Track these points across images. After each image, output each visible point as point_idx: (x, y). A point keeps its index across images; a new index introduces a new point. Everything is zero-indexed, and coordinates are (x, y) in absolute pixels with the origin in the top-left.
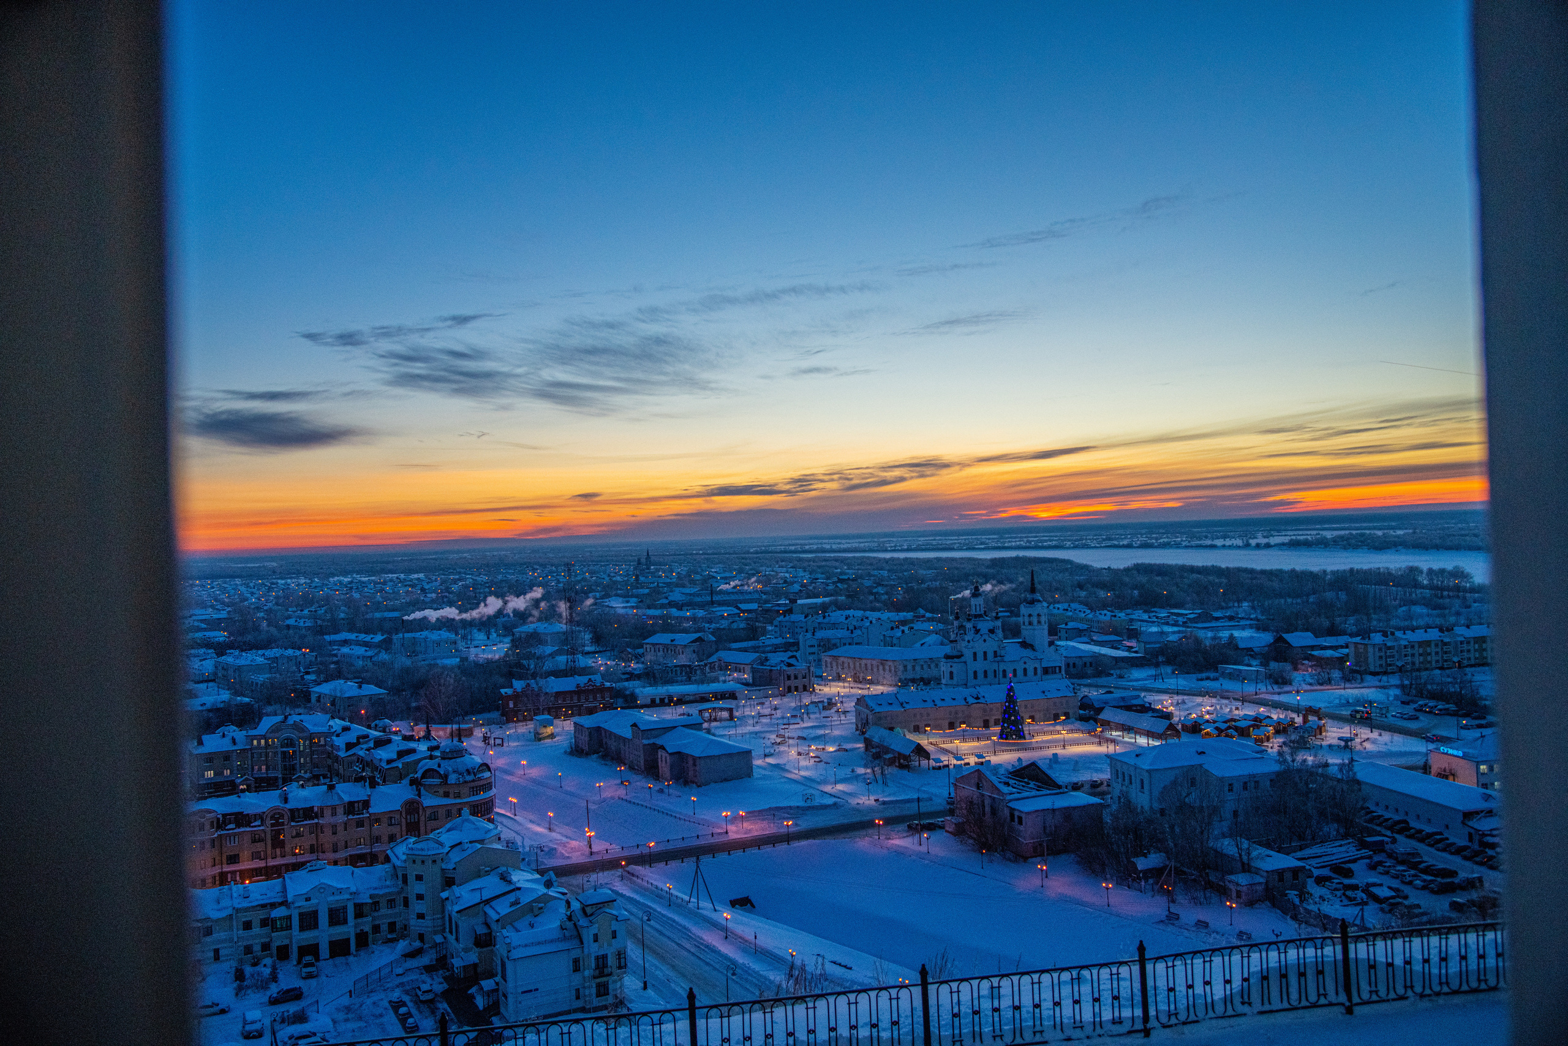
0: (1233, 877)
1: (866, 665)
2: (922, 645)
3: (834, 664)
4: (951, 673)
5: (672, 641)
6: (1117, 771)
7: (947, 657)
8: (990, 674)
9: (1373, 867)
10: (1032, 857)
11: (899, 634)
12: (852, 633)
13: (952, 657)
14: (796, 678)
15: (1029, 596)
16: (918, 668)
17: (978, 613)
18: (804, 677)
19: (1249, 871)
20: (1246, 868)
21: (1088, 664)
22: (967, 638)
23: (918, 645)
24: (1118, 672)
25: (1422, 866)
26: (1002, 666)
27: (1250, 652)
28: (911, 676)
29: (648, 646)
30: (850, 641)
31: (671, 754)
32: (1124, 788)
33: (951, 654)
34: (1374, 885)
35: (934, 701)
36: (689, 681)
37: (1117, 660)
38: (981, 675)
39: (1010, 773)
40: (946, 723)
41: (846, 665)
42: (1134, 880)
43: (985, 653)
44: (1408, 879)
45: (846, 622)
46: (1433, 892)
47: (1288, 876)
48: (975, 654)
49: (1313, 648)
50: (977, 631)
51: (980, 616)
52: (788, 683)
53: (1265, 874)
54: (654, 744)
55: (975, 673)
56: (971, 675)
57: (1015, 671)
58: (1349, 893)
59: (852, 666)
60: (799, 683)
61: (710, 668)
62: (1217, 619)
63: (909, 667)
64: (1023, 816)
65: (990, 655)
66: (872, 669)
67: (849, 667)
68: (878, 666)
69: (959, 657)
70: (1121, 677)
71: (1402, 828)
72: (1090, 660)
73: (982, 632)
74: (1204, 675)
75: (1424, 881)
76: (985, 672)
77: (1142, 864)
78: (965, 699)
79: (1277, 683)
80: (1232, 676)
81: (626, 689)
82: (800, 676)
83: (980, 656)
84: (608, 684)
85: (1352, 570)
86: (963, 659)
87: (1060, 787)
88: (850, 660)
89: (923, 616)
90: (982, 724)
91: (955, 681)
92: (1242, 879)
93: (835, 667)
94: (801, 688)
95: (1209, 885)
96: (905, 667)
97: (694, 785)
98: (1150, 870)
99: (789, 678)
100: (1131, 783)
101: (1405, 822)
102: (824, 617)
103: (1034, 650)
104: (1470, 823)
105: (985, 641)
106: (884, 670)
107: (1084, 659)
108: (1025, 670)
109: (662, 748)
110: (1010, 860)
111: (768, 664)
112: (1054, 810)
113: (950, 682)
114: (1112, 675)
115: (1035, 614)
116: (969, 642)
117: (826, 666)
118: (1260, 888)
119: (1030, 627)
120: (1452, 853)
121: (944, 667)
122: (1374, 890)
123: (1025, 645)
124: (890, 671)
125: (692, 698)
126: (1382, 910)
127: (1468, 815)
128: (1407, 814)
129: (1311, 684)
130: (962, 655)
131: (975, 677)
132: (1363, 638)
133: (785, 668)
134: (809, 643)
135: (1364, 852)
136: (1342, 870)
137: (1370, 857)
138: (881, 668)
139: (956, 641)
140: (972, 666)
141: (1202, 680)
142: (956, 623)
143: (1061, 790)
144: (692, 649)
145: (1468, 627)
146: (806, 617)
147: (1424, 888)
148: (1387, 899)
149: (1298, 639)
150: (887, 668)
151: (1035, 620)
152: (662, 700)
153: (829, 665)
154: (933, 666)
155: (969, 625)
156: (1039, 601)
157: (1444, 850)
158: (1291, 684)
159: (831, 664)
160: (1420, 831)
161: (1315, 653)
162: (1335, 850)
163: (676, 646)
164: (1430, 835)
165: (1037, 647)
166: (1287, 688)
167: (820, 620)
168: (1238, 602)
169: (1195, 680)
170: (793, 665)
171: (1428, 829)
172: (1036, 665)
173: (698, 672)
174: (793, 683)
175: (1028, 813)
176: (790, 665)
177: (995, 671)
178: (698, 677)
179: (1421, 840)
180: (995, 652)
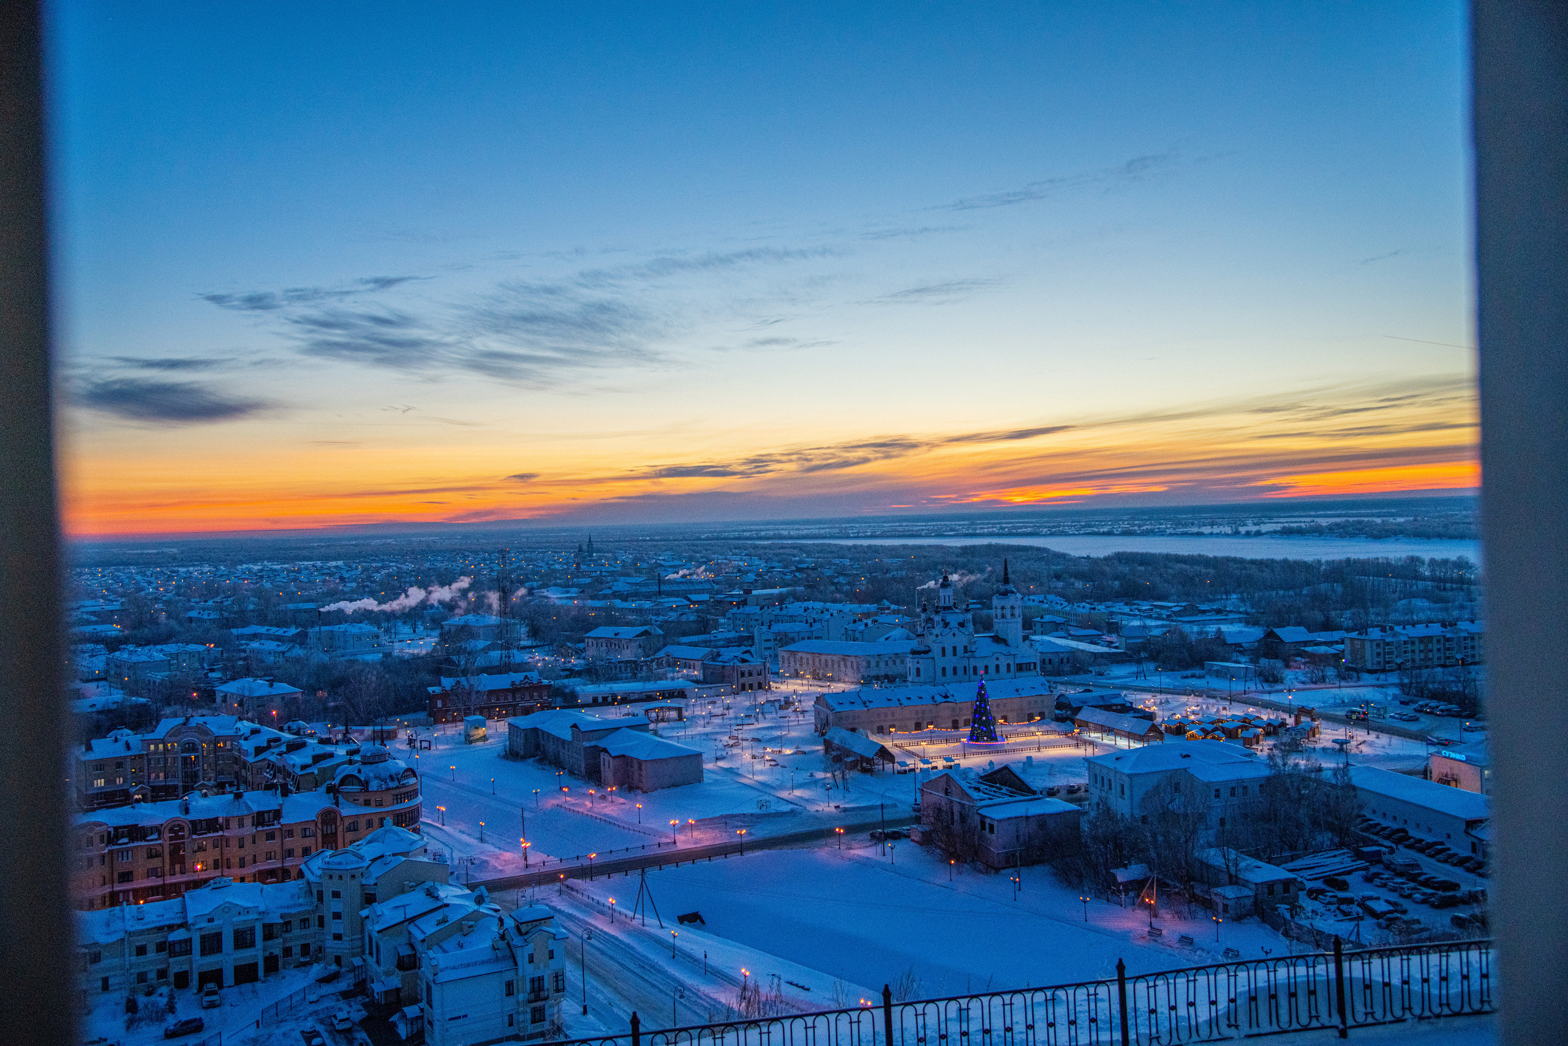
0: (1219, 890)
1: (826, 660)
2: (886, 639)
3: (792, 660)
4: (918, 670)
5: (616, 634)
6: (1096, 775)
7: (914, 652)
8: (960, 671)
9: (1369, 879)
10: (1004, 868)
11: (862, 627)
12: (811, 626)
13: (919, 653)
14: (750, 674)
15: (1002, 588)
16: (882, 664)
17: (947, 604)
18: (759, 674)
19: (1236, 883)
20: (1234, 880)
21: (1065, 660)
22: (935, 631)
23: (882, 639)
24: (1097, 669)
25: (1422, 878)
26: (973, 662)
27: (1238, 648)
28: (874, 673)
29: (590, 641)
30: (809, 635)
31: (614, 757)
32: (1103, 794)
33: (918, 649)
34: (1371, 898)
35: (899, 700)
36: (634, 678)
37: (1095, 655)
38: (949, 672)
39: (981, 778)
40: (912, 724)
41: (805, 661)
42: (1113, 893)
43: (955, 648)
44: (1408, 892)
45: (805, 614)
46: (1433, 906)
47: (1279, 888)
48: (943, 649)
49: (1306, 643)
50: (946, 625)
51: (949, 608)
52: (742, 680)
53: (1253, 887)
54: (596, 746)
55: (944, 669)
56: (939, 672)
57: (986, 667)
58: (1344, 907)
59: (811, 662)
60: (753, 680)
61: (657, 664)
62: (1204, 612)
63: (873, 664)
64: (995, 823)
65: (960, 651)
66: (833, 665)
67: (808, 663)
68: (839, 661)
69: (926, 652)
70: (1101, 674)
71: (1401, 837)
72: (1067, 655)
73: (951, 626)
74: (1189, 673)
75: (1424, 894)
76: (955, 669)
77: (1122, 876)
78: (933, 698)
79: (1267, 681)
80: (1219, 674)
81: (565, 687)
82: (755, 673)
83: (949, 651)
84: (545, 682)
85: (1348, 560)
86: (930, 655)
87: (1034, 793)
88: (809, 656)
89: (888, 608)
90: (950, 725)
91: (922, 679)
92: (1230, 892)
93: (792, 664)
94: (756, 686)
95: (1194, 898)
96: (869, 663)
97: (640, 791)
98: (1131, 882)
99: (743, 675)
100: (1110, 788)
101: (1404, 831)
102: (781, 609)
103: (1007, 645)
104: (1473, 832)
105: (954, 635)
106: (846, 666)
107: (1061, 655)
108: (997, 667)
109: (605, 750)
110: (980, 872)
111: (720, 659)
112: (1027, 818)
113: (916, 679)
114: (1091, 672)
115: (1008, 606)
116: (937, 636)
117: (783, 662)
118: (1248, 902)
119: (1005, 620)
120: (1454, 865)
121: (911, 663)
122: (1370, 903)
123: (997, 639)
124: (852, 667)
125: (637, 696)
126: (1379, 925)
127: (1471, 824)
128: (1406, 822)
129: (1303, 683)
130: (930, 651)
131: (944, 674)
132: (1360, 634)
133: (740, 664)
134: (764, 637)
135: (1361, 863)
136: (1335, 882)
137: (1366, 869)
138: (842, 663)
139: (923, 635)
140: (940, 662)
141: (1187, 677)
142: (923, 616)
143: (1036, 797)
144: (637, 643)
145: (1472, 621)
146: (761, 609)
147: (1424, 902)
148: (1385, 913)
149: (1290, 634)
150: (849, 664)
151: (1008, 612)
152: (605, 699)
153: (786, 662)
154: (898, 661)
155: (937, 618)
156: (1012, 592)
157: (1445, 861)
158: (1282, 683)
159: (789, 659)
160: (1420, 841)
161: (1308, 649)
162: (1329, 861)
163: (620, 640)
164: (1430, 846)
165: (1010, 642)
166: (1279, 687)
167: (777, 612)
168: (1226, 593)
169: (1179, 678)
170: (747, 661)
171: (1429, 839)
172: (1008, 661)
173: (644, 668)
174: (746, 680)
175: (1000, 821)
176: (744, 661)
177: (965, 667)
178: (643, 674)
179: (1421, 851)
180: (965, 647)
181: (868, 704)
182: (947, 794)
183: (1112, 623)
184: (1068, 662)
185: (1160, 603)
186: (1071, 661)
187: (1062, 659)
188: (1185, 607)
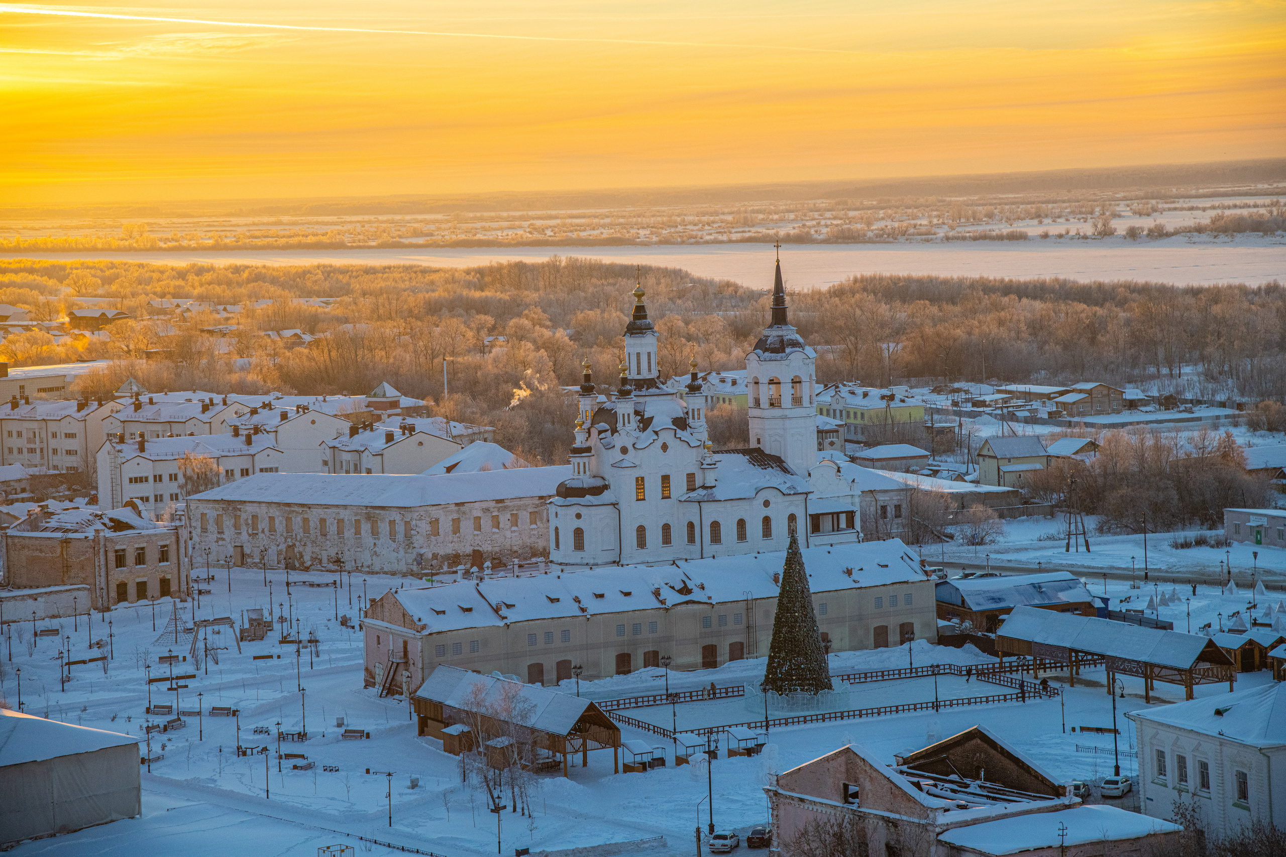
1: (323, 521)
2: (449, 469)
3: (228, 522)
4: (579, 533)
7: (566, 491)
8: (679, 534)
11: (379, 443)
12: (249, 441)
13: (580, 492)
14: (140, 559)
15: (774, 334)
16: (467, 526)
17: (645, 375)
18: (164, 556)
21: (891, 511)
22: (619, 440)
23: (439, 468)
24: (968, 530)
26: (711, 513)
28: (448, 549)
30: (245, 463)
33: (576, 484)
35: (577, 600)
38: (654, 536)
40: (609, 659)
41: (263, 525)
43: (666, 479)
45: (206, 417)
48: (640, 482)
50: (645, 423)
51: (650, 383)
52: (119, 575)
55: (641, 530)
56: (630, 538)
57: (741, 524)
59: (280, 525)
60: (148, 572)
63: (445, 525)
65: (679, 487)
66: (340, 532)
67: (272, 530)
68: (358, 522)
69: (597, 491)
70: (975, 541)
73: (656, 424)
74: (1191, 534)
76: (666, 528)
78: (657, 593)
82: (152, 555)
83: (653, 487)
86: (607, 496)
87: (1063, 791)
88: (274, 512)
89: (394, 404)
90: (699, 659)
91: (587, 555)
93: (229, 533)
94: (154, 588)
96: (435, 523)
99: (120, 560)
102: (138, 406)
103: (785, 470)
105: (665, 447)
106: (375, 533)
107: (882, 498)
108: (767, 521)
111: (53, 523)
115: (786, 378)
116: (624, 450)
117: (204, 530)
119: (776, 412)
121: (563, 519)
123: (761, 458)
124: (393, 535)
130: (606, 487)
131: (642, 542)
133: (109, 534)
134: (131, 470)
138: (366, 527)
139: (588, 450)
140: (634, 514)
141: (1186, 545)
142: (586, 405)
143: (1069, 800)
146: (81, 407)
150: (384, 528)
151: (787, 392)
153: (212, 527)
154: (504, 519)
155: (624, 408)
156: (794, 344)
159: (218, 522)
165: (790, 463)
167: (129, 413)
169: (1165, 546)
170: (128, 527)
174: (131, 574)
176: (119, 525)
177: (691, 526)
180: (691, 477)
181: (504, 612)
183: (941, 431)
184: (898, 516)
185: (1021, 388)
186: (904, 511)
187: (884, 508)
188: (1090, 392)
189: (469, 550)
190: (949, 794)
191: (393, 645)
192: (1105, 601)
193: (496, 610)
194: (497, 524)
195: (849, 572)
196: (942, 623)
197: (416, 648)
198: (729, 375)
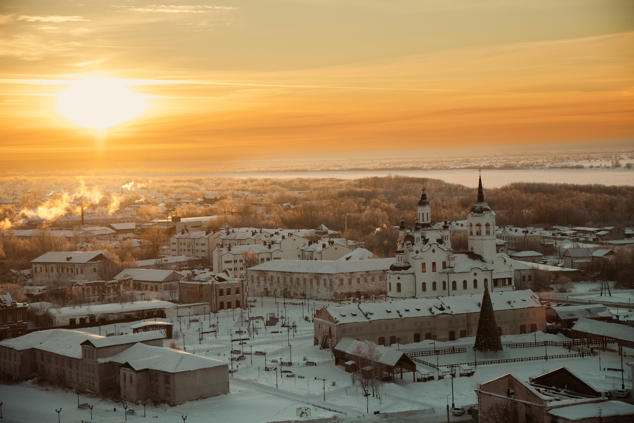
1: (298, 279)
2: (347, 259)
3: (262, 279)
4: (399, 285)
5: (68, 259)
7: (393, 268)
8: (439, 286)
11: (320, 248)
12: (270, 247)
13: (399, 269)
14: (229, 293)
15: (478, 206)
16: (354, 282)
17: (426, 222)
18: (237, 292)
22: (415, 248)
23: (343, 259)
24: (559, 286)
26: (452, 278)
28: (346, 291)
29: (38, 266)
30: (268, 256)
31: (138, 372)
33: (398, 265)
35: (398, 312)
36: (102, 300)
38: (429, 287)
40: (411, 336)
41: (275, 280)
43: (434, 264)
45: (254, 238)
48: (424, 265)
50: (426, 241)
51: (428, 225)
52: (221, 299)
54: (111, 362)
55: (424, 285)
56: (420, 287)
57: (465, 282)
59: (281, 280)
60: (232, 298)
61: (124, 285)
63: (346, 281)
65: (439, 267)
66: (305, 283)
67: (279, 282)
68: (311, 279)
69: (406, 268)
70: (562, 291)
73: (430, 241)
76: (434, 284)
78: (430, 310)
81: (37, 310)
82: (233, 291)
83: (429, 267)
86: (410, 270)
87: (600, 395)
88: (279, 275)
89: (326, 233)
90: (448, 337)
91: (402, 294)
93: (262, 283)
94: (234, 304)
96: (342, 280)
97: (166, 405)
99: (221, 293)
102: (228, 233)
103: (483, 261)
105: (434, 251)
106: (318, 284)
107: (523, 273)
108: (475, 281)
109: (127, 365)
111: (196, 278)
113: (398, 295)
114: (553, 289)
115: (483, 224)
116: (417, 252)
117: (253, 282)
119: (479, 237)
121: (392, 279)
123: (473, 256)
124: (325, 284)
125: (116, 317)
130: (410, 267)
131: (424, 289)
133: (217, 283)
134: (225, 258)
138: (315, 281)
139: (403, 252)
140: (421, 278)
142: (402, 234)
143: (602, 398)
144: (92, 267)
146: (207, 233)
150: (322, 282)
151: (484, 229)
152: (82, 320)
153: (256, 281)
154: (369, 279)
155: (417, 235)
156: (487, 210)
159: (258, 278)
163: (74, 264)
165: (485, 258)
167: (224, 236)
170: (224, 280)
172: (487, 277)
173: (112, 291)
174: (225, 298)
176: (221, 280)
177: (444, 283)
178: (112, 296)
180: (444, 263)
181: (369, 316)
182: (509, 394)
183: (548, 245)
184: (530, 279)
185: (582, 228)
186: (533, 278)
187: (524, 277)
188: (610, 231)
189: (355, 291)
190: (552, 394)
191: (325, 328)
192: (618, 316)
193: (366, 315)
194: (366, 281)
195: (509, 303)
196: (548, 324)
197: (334, 330)
198: (460, 222)
